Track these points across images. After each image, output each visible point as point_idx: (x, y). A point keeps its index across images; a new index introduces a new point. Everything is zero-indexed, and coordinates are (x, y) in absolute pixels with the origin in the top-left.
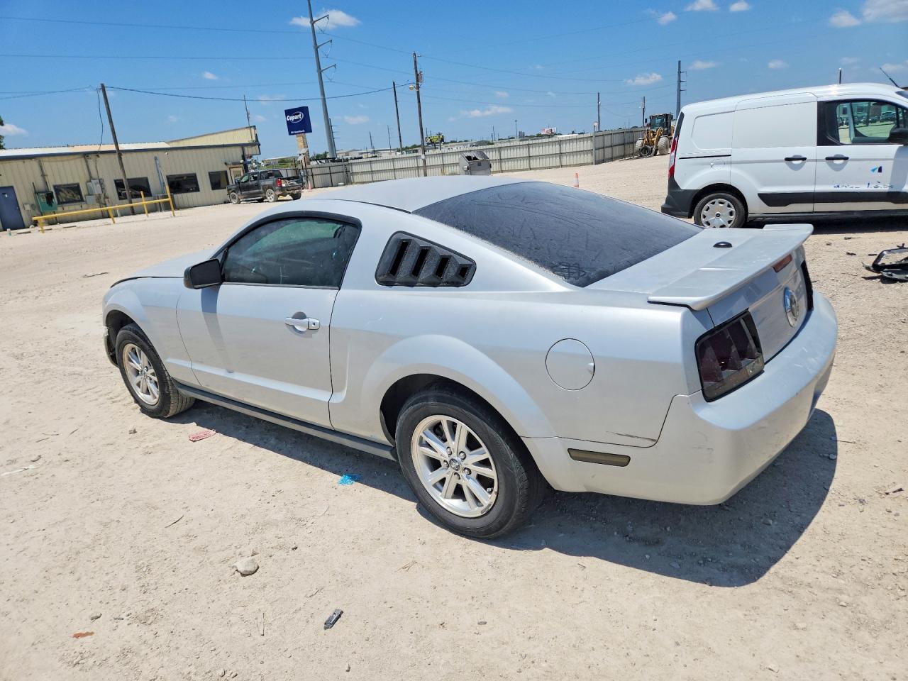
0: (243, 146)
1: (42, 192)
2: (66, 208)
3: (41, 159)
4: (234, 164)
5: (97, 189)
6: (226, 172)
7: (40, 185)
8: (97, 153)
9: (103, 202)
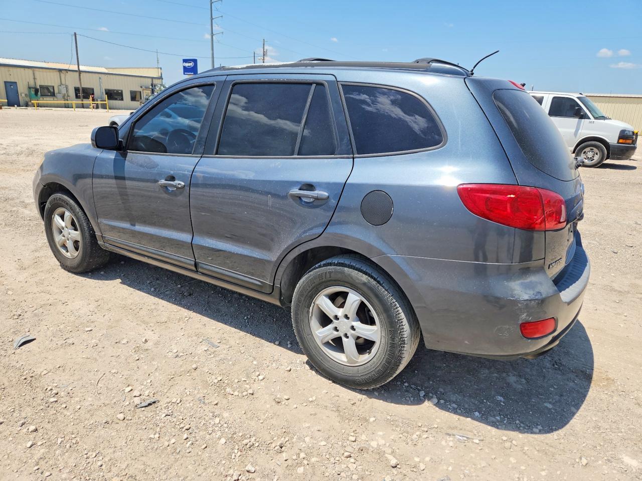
0: (153, 78)
1: (33, 88)
2: (45, 99)
3: (35, 69)
4: (146, 88)
5: (64, 91)
6: (140, 92)
7: (32, 84)
8: (67, 70)
9: (66, 98)
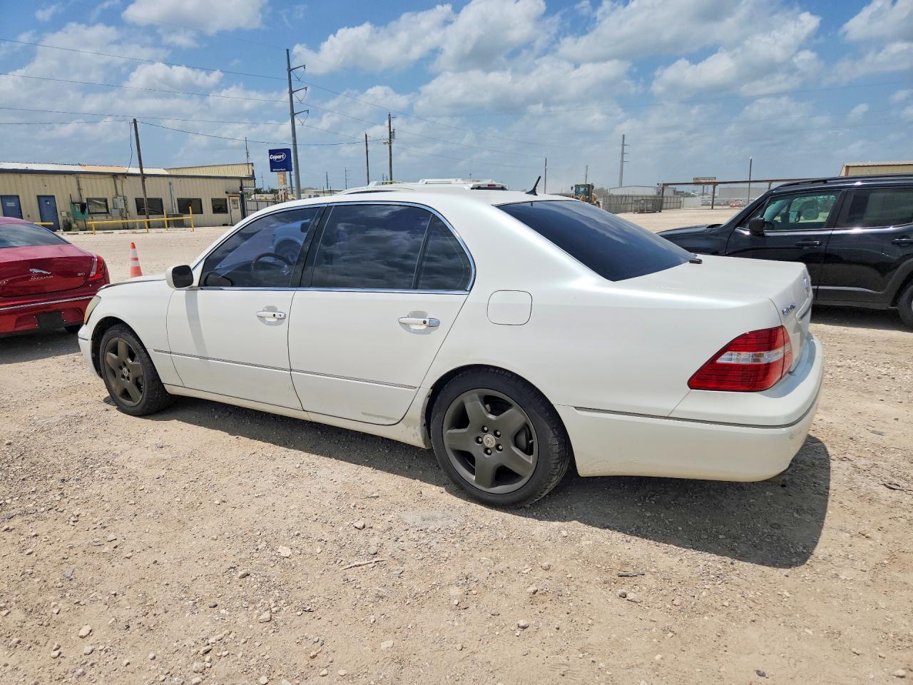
0: (241, 179)
1: (78, 203)
2: (94, 218)
4: (233, 193)
5: (121, 206)
6: (225, 199)
7: (76, 198)
8: (124, 175)
9: (124, 215)
